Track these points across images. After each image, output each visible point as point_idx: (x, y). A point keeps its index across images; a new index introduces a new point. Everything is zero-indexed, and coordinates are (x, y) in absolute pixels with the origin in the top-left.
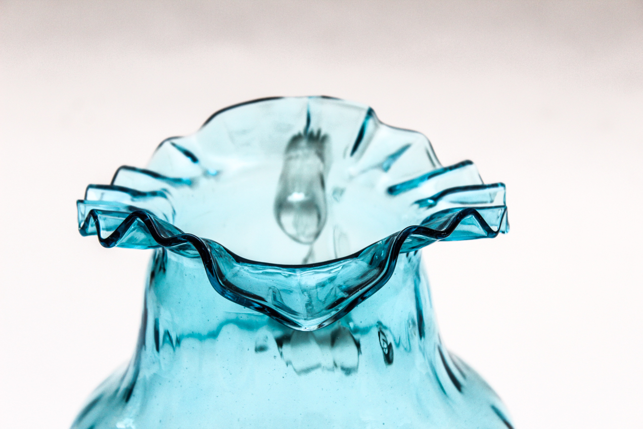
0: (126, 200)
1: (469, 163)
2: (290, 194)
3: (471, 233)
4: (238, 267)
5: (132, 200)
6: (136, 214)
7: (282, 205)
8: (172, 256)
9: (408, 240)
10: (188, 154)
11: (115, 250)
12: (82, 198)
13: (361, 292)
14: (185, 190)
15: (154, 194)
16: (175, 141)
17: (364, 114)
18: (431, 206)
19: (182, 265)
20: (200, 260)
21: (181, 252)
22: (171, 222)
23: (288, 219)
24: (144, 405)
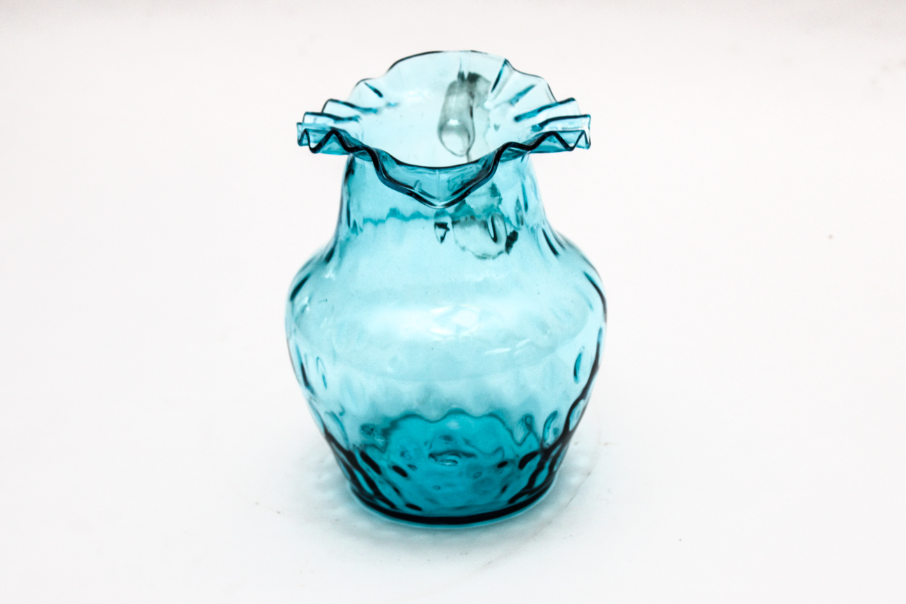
0: (330, 123)
1: (572, 99)
2: (448, 120)
3: (556, 148)
4: (398, 168)
5: (335, 123)
6: (334, 131)
7: (442, 128)
8: (357, 160)
9: (507, 151)
10: (377, 91)
11: (319, 155)
12: (301, 121)
13: (474, 184)
14: (371, 116)
15: (350, 119)
16: (367, 82)
17: (502, 62)
18: (539, 130)
19: (364, 166)
20: (372, 163)
21: (361, 156)
22: (360, 140)
23: (447, 138)
24: (340, 264)
